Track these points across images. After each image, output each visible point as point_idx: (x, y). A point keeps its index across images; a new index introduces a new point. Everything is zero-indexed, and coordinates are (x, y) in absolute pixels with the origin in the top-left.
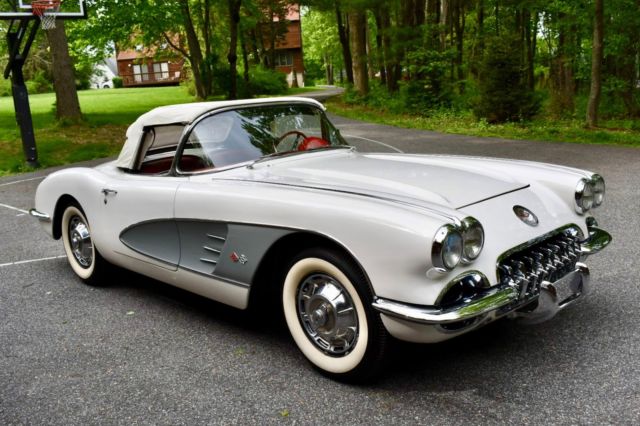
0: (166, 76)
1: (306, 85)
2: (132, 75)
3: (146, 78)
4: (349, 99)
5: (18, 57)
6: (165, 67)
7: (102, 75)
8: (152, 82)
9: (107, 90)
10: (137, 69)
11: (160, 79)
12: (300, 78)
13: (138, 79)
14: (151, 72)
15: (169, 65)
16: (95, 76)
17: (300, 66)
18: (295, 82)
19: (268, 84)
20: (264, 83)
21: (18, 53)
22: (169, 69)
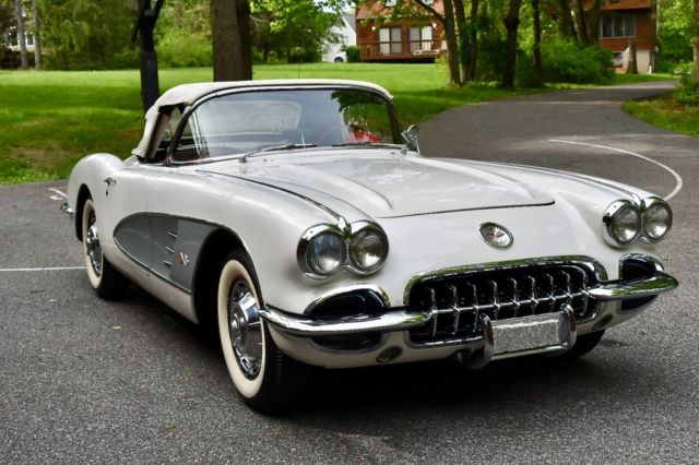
0: (427, 47)
1: (654, 71)
2: (377, 44)
3: (398, 48)
4: (681, 96)
5: (148, 13)
6: (427, 33)
7: (337, 41)
8: (407, 55)
9: (339, 64)
10: (384, 35)
11: (417, 52)
12: (644, 59)
13: (385, 50)
14: (406, 41)
15: (433, 30)
16: (326, 42)
17: (648, 40)
18: (633, 66)
19: (574, 67)
20: (567, 64)
21: (149, 7)
22: (434, 36)
